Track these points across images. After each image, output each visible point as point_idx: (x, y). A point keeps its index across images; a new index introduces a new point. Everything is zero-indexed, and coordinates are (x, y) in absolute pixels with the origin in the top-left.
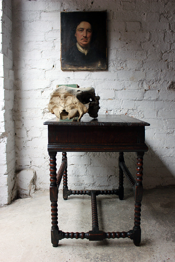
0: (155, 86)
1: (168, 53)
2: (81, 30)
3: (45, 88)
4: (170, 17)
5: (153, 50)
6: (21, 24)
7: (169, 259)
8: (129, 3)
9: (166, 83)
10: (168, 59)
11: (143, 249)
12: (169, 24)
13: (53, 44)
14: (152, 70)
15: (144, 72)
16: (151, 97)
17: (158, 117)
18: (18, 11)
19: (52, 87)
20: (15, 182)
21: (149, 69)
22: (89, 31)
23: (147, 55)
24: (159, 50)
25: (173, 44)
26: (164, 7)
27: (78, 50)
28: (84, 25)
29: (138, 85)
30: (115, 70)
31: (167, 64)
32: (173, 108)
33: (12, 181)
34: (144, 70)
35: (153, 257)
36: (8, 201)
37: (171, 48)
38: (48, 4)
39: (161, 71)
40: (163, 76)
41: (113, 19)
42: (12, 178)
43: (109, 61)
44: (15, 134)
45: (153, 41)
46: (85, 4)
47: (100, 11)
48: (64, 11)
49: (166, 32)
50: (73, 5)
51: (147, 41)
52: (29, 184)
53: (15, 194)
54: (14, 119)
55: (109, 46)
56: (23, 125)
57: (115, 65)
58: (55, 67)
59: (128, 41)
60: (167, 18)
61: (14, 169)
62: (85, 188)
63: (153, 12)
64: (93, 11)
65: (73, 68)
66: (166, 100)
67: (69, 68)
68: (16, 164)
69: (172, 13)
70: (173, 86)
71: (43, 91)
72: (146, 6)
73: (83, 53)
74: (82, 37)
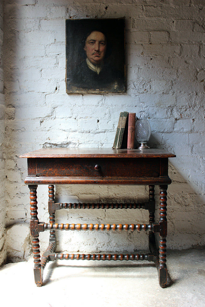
0: (189, 114)
1: (204, 71)
2: (92, 43)
3: (45, 117)
6: (15, 34)
8: (153, 7)
9: (202, 109)
10: (204, 79)
13: (55, 60)
14: (185, 93)
15: (173, 95)
16: (183, 128)
17: (194, 155)
18: (12, 18)
19: (54, 115)
20: (5, 240)
21: (180, 92)
22: (102, 44)
23: (178, 75)
24: (193, 67)
26: (198, 13)
27: (88, 68)
28: (96, 36)
29: (167, 113)
30: (136, 93)
31: (204, 85)
34: (174, 93)
38: (50, 10)
39: (197, 94)
40: (198, 101)
41: (133, 28)
42: (1, 234)
43: (128, 81)
44: (5, 177)
45: (185, 56)
46: (97, 10)
47: (116, 18)
48: (70, 19)
49: (202, 44)
50: (81, 11)
51: (177, 55)
52: (24, 243)
53: (4, 256)
54: (5, 157)
55: (128, 63)
56: (16, 164)
57: (136, 87)
58: (59, 90)
59: (153, 55)
60: (202, 26)
61: (4, 223)
62: (98, 249)
63: (185, 19)
64: (108, 18)
65: (82, 90)
66: (204, 132)
67: (76, 91)
68: (6, 216)
71: (43, 121)
72: (176, 12)
73: (95, 71)
74: (94, 51)
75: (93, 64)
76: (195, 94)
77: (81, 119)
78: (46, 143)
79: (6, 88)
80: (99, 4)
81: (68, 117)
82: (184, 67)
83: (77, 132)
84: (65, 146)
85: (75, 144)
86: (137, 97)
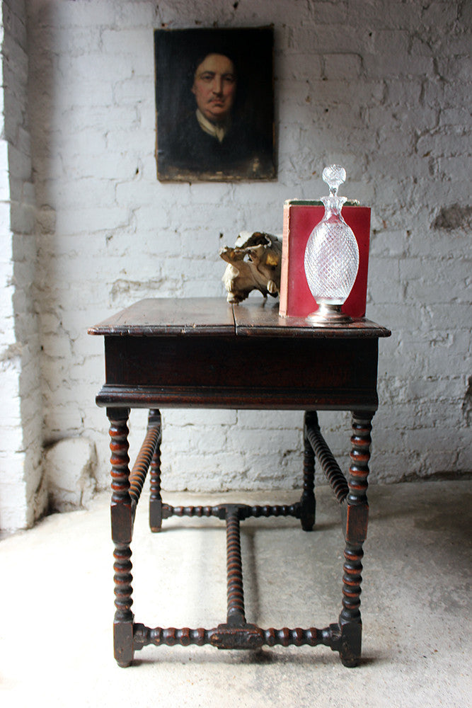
0: (400, 220)
1: (432, 135)
2: (207, 78)
3: (116, 228)
4: (436, 41)
5: (393, 126)
6: (51, 60)
7: (436, 651)
9: (426, 211)
10: (431, 151)
12: (435, 60)
13: (134, 113)
14: (392, 178)
15: (370, 184)
16: (388, 250)
17: (408, 301)
18: (44, 27)
19: (134, 225)
20: (44, 471)
21: (383, 176)
22: (228, 80)
23: (379, 142)
24: (410, 127)
25: (444, 113)
26: (420, 16)
27: (200, 128)
28: (214, 64)
30: (296, 180)
31: (429, 163)
32: (446, 277)
33: (35, 468)
34: (370, 178)
36: (27, 520)
37: (438, 123)
38: (122, 9)
39: (415, 181)
41: (289, 46)
42: (36, 460)
43: (279, 156)
44: (40, 348)
45: (394, 105)
46: (216, 9)
47: (255, 26)
48: (163, 28)
49: (426, 80)
50: (186, 11)
51: (378, 104)
52: (80, 475)
53: (43, 502)
54: (38, 310)
55: (281, 118)
56: (61, 324)
57: (297, 167)
58: (142, 173)
59: (330, 104)
60: (428, 44)
61: (41, 438)
62: (224, 485)
63: (393, 30)
64: (239, 26)
65: (188, 174)
66: (428, 257)
67: (177, 175)
68: (44, 425)
69: (441, 31)
70: (445, 222)
71: (112, 237)
72: (375, 14)
73: (214, 135)
74: (211, 95)
75: (211, 121)
76: (412, 181)
77: (188, 231)
78: (118, 280)
79: (35, 171)
81: (161, 227)
82: (391, 128)
83: (180, 258)
84: (157, 285)
85: (176, 281)
86: (299, 186)
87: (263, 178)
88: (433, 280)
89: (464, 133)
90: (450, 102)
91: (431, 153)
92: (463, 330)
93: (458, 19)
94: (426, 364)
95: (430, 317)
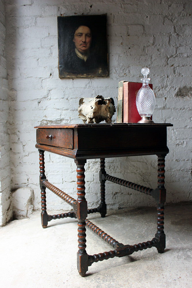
0: (162, 93)
1: (174, 58)
2: (80, 35)
3: (42, 98)
4: (175, 19)
6: (15, 30)
7: (180, 277)
8: (130, 5)
9: (172, 89)
10: (174, 64)
11: (151, 268)
12: (174, 27)
13: (50, 50)
14: (158, 76)
16: (157, 105)
18: (13, 17)
19: (50, 97)
20: (11, 202)
21: (154, 75)
22: (88, 36)
23: (152, 61)
24: (165, 54)
25: (179, 48)
26: (167, 9)
27: (77, 56)
28: (82, 30)
30: (117, 77)
31: (173, 69)
32: (182, 117)
33: (7, 200)
35: (162, 276)
36: (2, 222)
37: (177, 52)
38: (44, 9)
39: (168, 77)
40: (169, 83)
41: (113, 22)
42: (7, 196)
43: (110, 67)
44: (10, 149)
45: (158, 45)
46: (83, 8)
47: (99, 14)
48: (61, 16)
49: (171, 35)
50: (70, 9)
51: (151, 45)
52: (26, 203)
53: (10, 215)
54: (9, 133)
55: (110, 52)
56: (19, 139)
57: (117, 72)
59: (131, 45)
60: (171, 20)
61: (10, 187)
63: (157, 15)
64: (93, 14)
65: (72, 75)
66: (174, 109)
67: (67, 76)
68: (12, 182)
69: (176, 15)
70: (181, 93)
71: (40, 102)
72: (149, 8)
73: (83, 59)
74: (81, 42)
75: (81, 53)
76: (166, 77)
77: (72, 99)
78: (43, 120)
79: (8, 75)
80: (85, 3)
81: (61, 97)
82: (157, 55)
83: (69, 110)
84: (60, 122)
85: (67, 120)
86: (119, 79)
87: (104, 76)
88: (176, 118)
89: (188, 57)
90: (181, 44)
91: (174, 65)
92: (190, 139)
93: (183, 10)
94: (175, 154)
95: (176, 134)
